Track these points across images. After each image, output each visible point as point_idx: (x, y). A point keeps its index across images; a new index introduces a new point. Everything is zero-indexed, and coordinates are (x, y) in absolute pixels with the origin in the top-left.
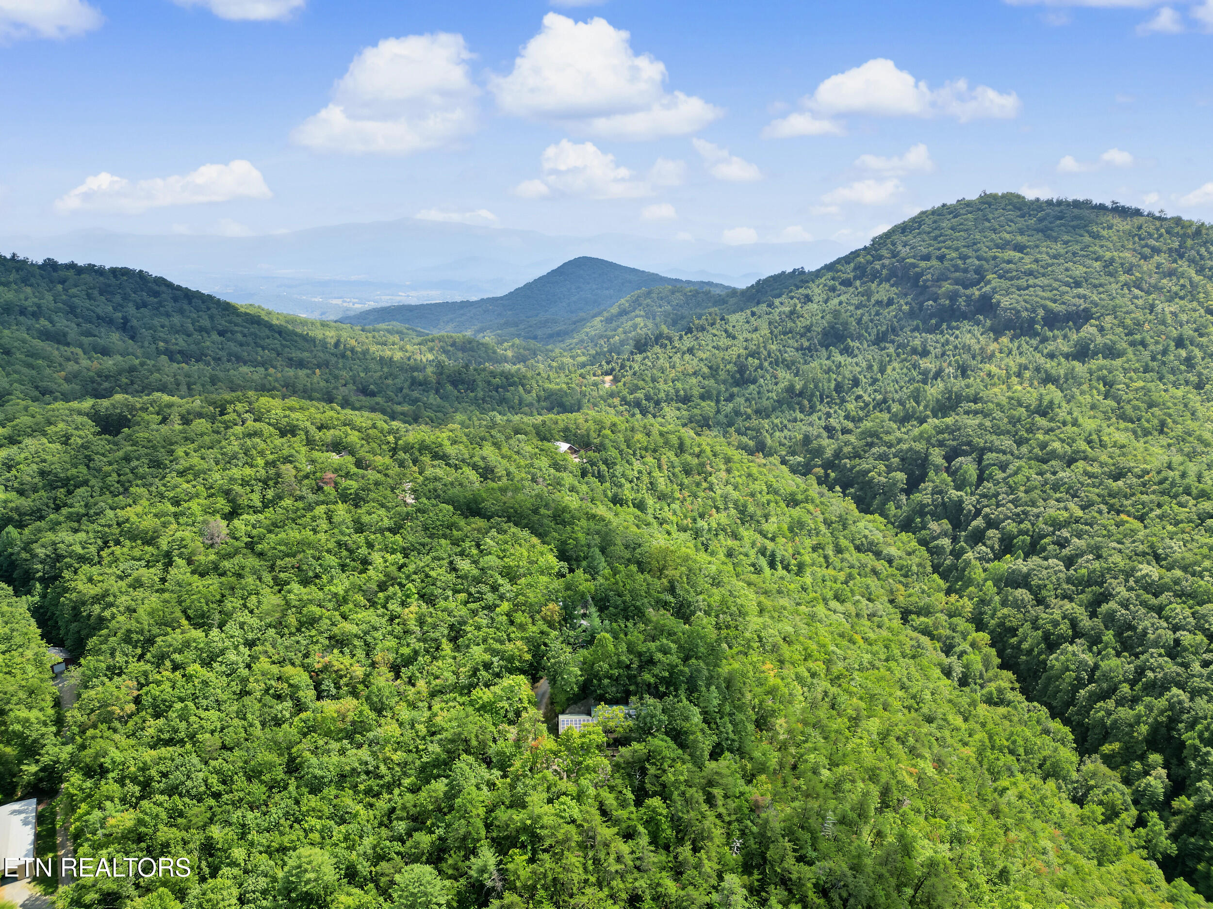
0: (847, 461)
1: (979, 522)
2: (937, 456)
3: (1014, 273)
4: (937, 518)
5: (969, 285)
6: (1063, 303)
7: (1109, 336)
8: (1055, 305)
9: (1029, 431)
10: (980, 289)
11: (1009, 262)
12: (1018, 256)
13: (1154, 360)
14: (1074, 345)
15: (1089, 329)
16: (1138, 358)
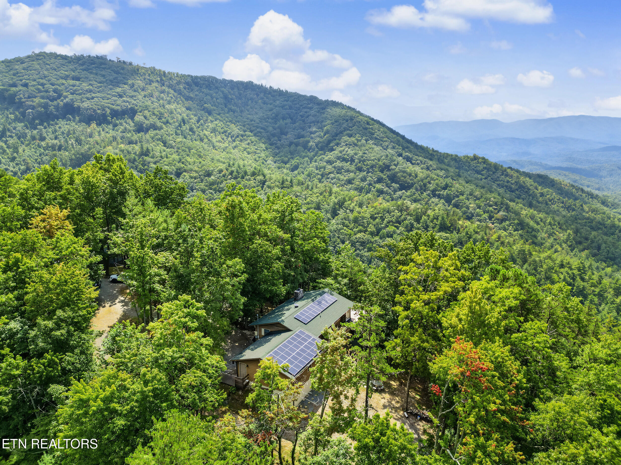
3: (81, 91)
5: (53, 99)
6: (118, 105)
7: (151, 120)
8: (114, 107)
9: (144, 165)
10: (62, 101)
11: (74, 86)
12: (78, 83)
13: (178, 129)
14: (135, 126)
15: (139, 118)
16: (171, 129)
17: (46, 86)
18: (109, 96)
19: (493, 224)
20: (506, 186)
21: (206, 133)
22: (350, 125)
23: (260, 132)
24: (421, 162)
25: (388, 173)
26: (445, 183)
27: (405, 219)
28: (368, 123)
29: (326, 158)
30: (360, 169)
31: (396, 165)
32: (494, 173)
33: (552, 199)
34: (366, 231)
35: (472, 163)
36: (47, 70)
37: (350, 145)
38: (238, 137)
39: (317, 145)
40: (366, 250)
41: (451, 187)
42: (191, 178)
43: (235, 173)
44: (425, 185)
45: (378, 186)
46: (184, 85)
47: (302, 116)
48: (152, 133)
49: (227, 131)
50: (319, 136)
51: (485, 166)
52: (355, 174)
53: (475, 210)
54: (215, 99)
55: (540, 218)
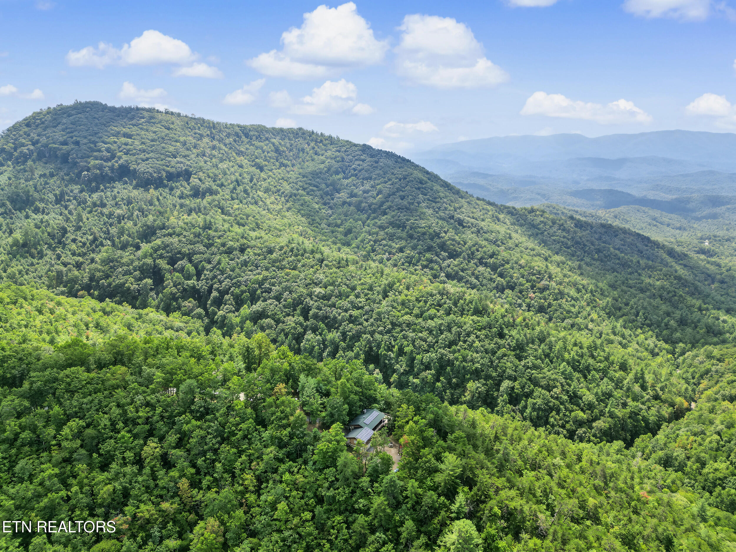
0: (104, 281)
1: (215, 294)
2: (163, 264)
3: (135, 151)
4: (185, 298)
5: (108, 160)
6: (172, 167)
7: (207, 183)
8: (169, 169)
9: (209, 239)
10: (117, 162)
11: (126, 144)
12: (130, 140)
13: (233, 193)
14: (191, 190)
15: (194, 181)
16: (226, 193)
17: (97, 144)
18: (163, 157)
19: (534, 293)
20: (562, 242)
21: (259, 193)
22: (403, 185)
23: (313, 191)
24: (472, 224)
25: (438, 241)
26: (492, 251)
27: (445, 303)
28: (421, 183)
29: (379, 223)
30: (411, 237)
31: (446, 233)
32: (551, 227)
33: (609, 255)
34: (412, 313)
35: (529, 216)
36: (96, 125)
37: (403, 209)
38: (291, 196)
39: (370, 206)
40: (411, 331)
41: (498, 255)
42: (255, 254)
43: (295, 251)
44: (473, 253)
45: (428, 255)
46: (234, 138)
47: (355, 170)
48: (208, 198)
49: (280, 190)
50: (371, 197)
51: (542, 219)
52: (406, 241)
53: (518, 279)
54: (266, 153)
55: (583, 285)
